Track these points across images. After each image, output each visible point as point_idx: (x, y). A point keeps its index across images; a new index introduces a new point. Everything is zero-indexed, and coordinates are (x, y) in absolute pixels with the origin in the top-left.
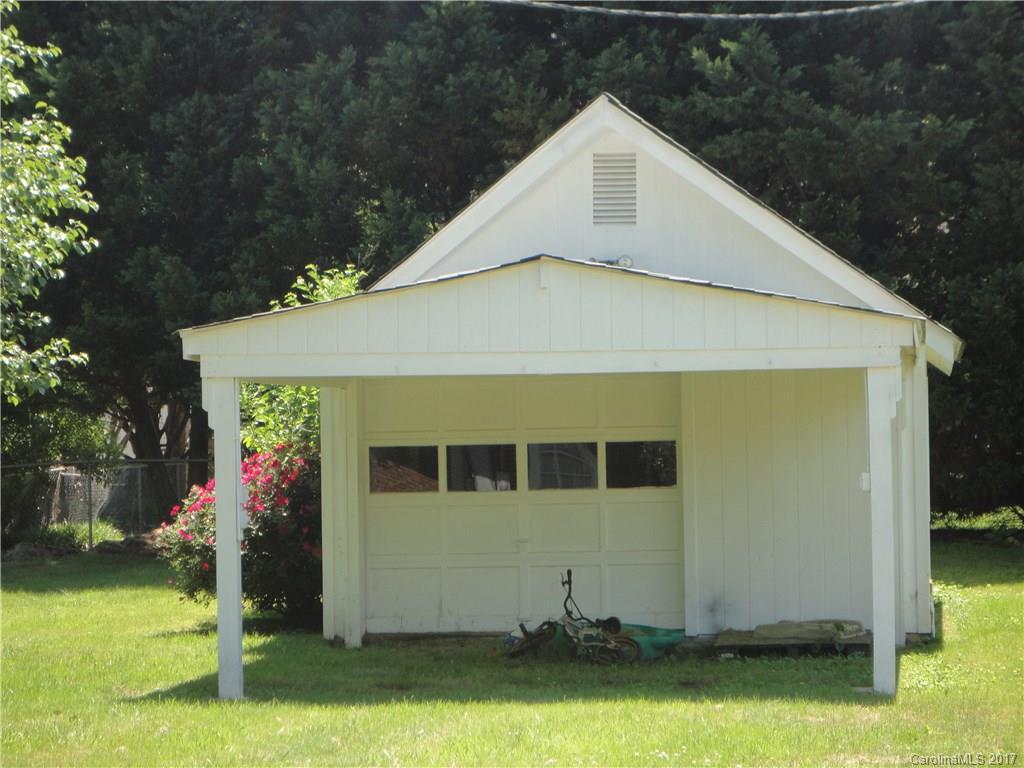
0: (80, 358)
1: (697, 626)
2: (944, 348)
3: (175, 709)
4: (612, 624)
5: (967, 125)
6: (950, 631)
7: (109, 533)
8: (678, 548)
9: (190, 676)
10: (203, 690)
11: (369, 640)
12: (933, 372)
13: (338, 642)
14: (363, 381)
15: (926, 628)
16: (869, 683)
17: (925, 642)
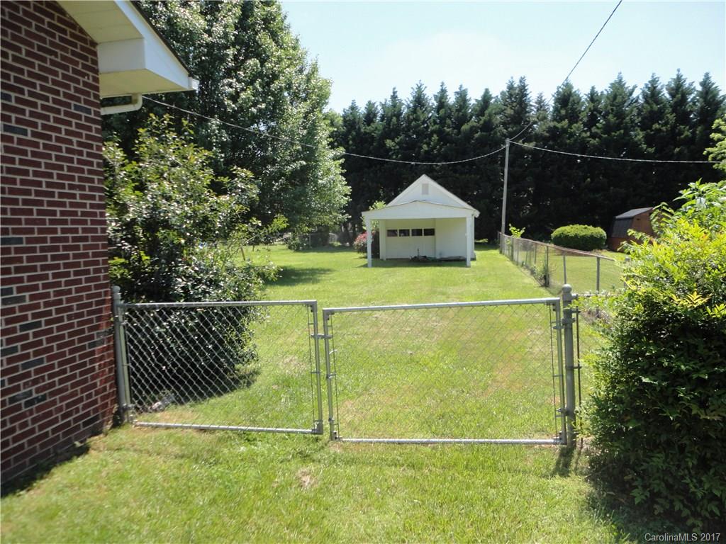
0: (350, 217)
1: (438, 257)
2: (477, 214)
3: (362, 268)
4: (425, 257)
5: (479, 176)
6: (477, 257)
7: (339, 244)
8: (435, 245)
9: (363, 264)
10: (366, 266)
11: (387, 259)
12: (475, 218)
13: (382, 260)
14: (386, 220)
15: (473, 257)
16: (466, 264)
17: (474, 259)
